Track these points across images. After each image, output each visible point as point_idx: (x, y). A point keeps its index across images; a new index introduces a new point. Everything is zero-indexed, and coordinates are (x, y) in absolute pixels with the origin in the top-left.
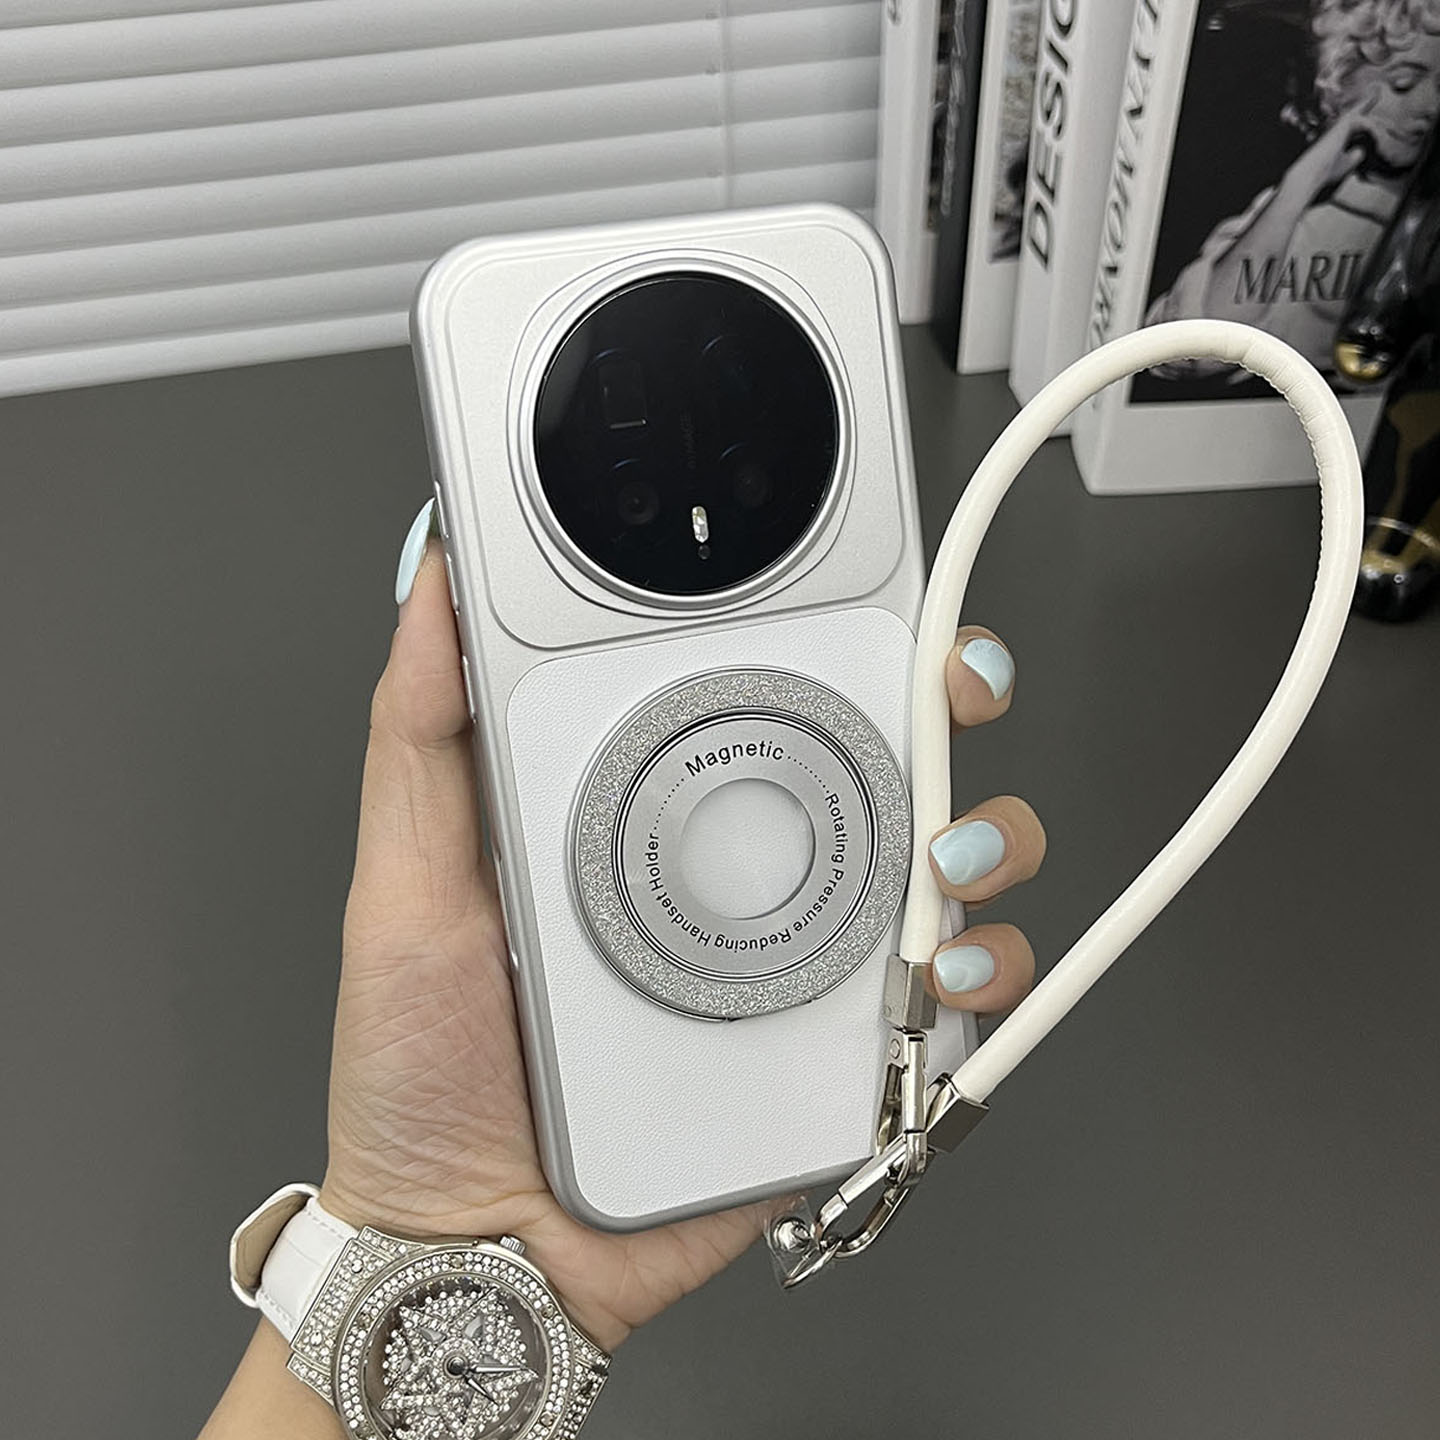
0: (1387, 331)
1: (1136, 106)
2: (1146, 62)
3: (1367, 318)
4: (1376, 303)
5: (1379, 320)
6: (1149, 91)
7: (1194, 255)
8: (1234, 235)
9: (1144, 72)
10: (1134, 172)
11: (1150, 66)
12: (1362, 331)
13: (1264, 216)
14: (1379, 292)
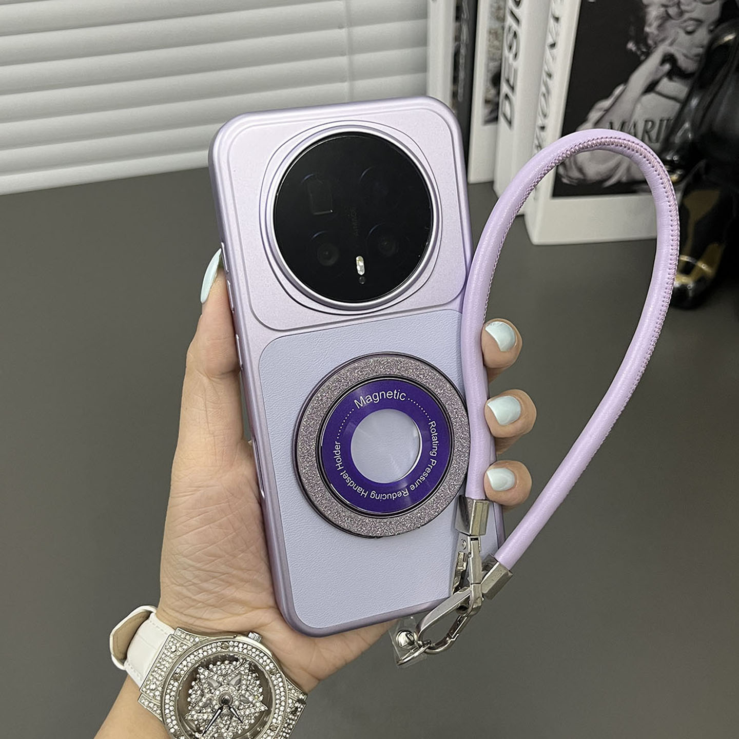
1: (553, 43)
2: (557, 19)
3: (671, 152)
6: (559, 35)
7: (584, 120)
8: (603, 110)
9: (556, 24)
10: (552, 77)
11: (559, 21)
12: (668, 158)
13: (619, 100)
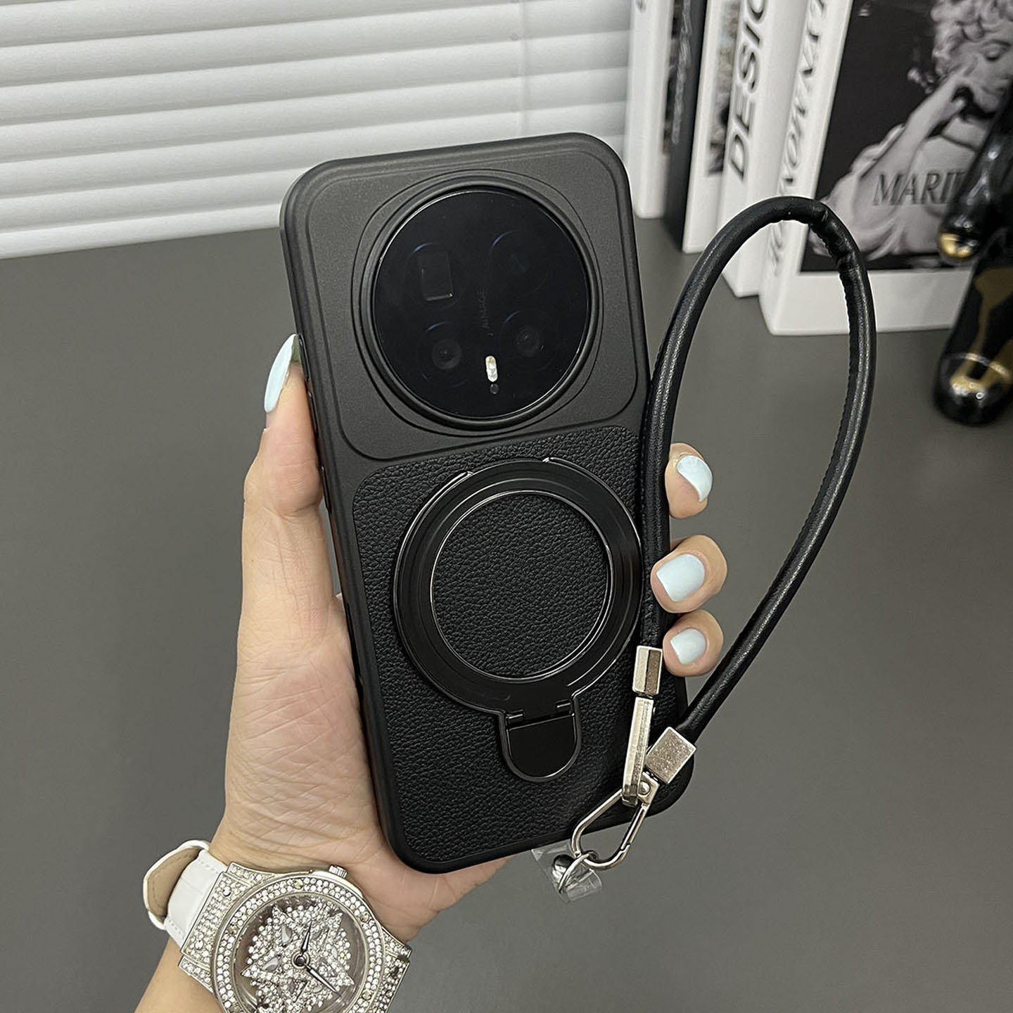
0: (976, 225)
1: (809, 68)
2: (815, 38)
3: (962, 216)
4: (967, 206)
5: (970, 218)
6: (818, 57)
7: (846, 171)
8: (875, 157)
9: (814, 44)
10: (805, 114)
11: (819, 39)
12: (958, 224)
13: (895, 145)
14: (971, 199)
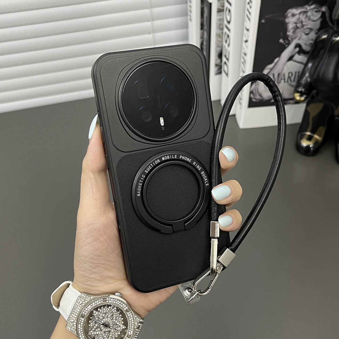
0: (306, 90)
1: (246, 40)
2: (248, 30)
3: (301, 87)
4: (303, 84)
5: (304, 87)
6: (249, 37)
8: (270, 69)
9: (247, 32)
12: (300, 90)
13: (277, 64)
14: (303, 81)
